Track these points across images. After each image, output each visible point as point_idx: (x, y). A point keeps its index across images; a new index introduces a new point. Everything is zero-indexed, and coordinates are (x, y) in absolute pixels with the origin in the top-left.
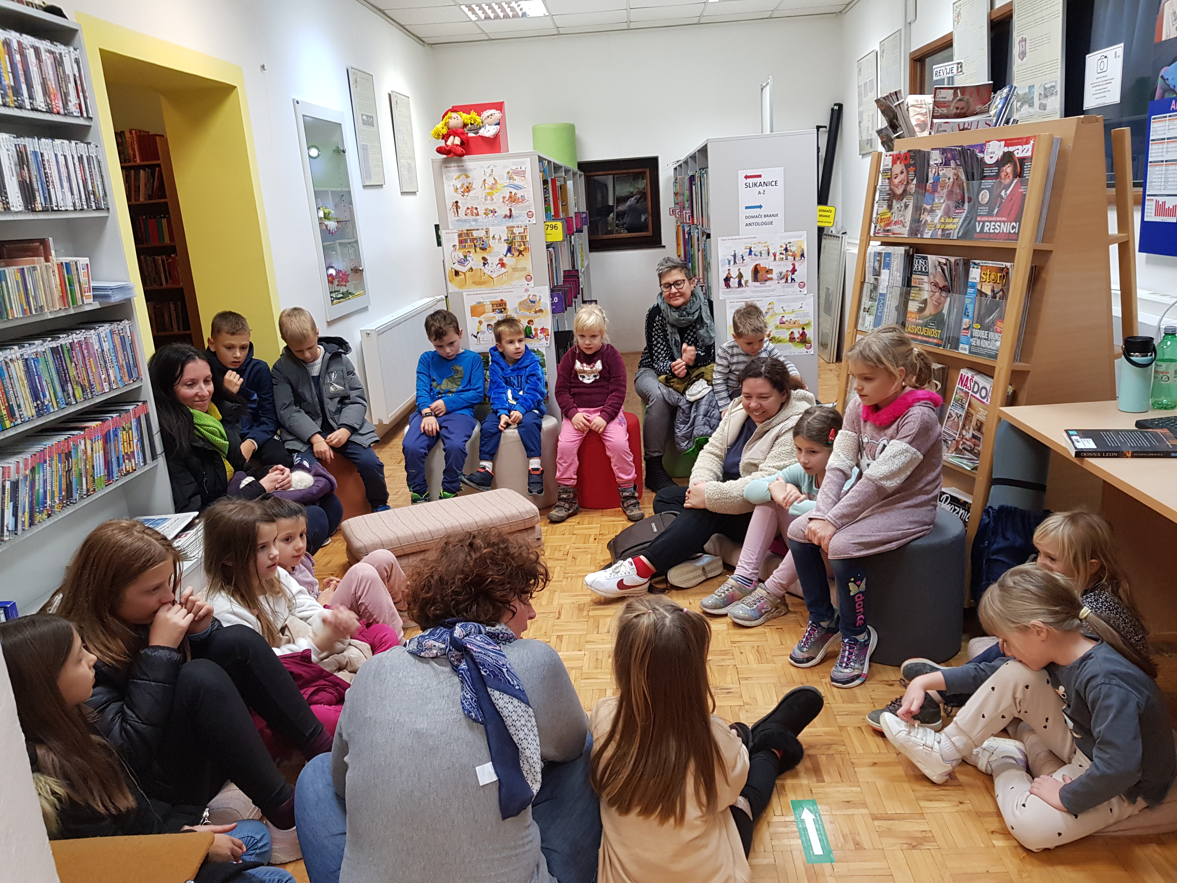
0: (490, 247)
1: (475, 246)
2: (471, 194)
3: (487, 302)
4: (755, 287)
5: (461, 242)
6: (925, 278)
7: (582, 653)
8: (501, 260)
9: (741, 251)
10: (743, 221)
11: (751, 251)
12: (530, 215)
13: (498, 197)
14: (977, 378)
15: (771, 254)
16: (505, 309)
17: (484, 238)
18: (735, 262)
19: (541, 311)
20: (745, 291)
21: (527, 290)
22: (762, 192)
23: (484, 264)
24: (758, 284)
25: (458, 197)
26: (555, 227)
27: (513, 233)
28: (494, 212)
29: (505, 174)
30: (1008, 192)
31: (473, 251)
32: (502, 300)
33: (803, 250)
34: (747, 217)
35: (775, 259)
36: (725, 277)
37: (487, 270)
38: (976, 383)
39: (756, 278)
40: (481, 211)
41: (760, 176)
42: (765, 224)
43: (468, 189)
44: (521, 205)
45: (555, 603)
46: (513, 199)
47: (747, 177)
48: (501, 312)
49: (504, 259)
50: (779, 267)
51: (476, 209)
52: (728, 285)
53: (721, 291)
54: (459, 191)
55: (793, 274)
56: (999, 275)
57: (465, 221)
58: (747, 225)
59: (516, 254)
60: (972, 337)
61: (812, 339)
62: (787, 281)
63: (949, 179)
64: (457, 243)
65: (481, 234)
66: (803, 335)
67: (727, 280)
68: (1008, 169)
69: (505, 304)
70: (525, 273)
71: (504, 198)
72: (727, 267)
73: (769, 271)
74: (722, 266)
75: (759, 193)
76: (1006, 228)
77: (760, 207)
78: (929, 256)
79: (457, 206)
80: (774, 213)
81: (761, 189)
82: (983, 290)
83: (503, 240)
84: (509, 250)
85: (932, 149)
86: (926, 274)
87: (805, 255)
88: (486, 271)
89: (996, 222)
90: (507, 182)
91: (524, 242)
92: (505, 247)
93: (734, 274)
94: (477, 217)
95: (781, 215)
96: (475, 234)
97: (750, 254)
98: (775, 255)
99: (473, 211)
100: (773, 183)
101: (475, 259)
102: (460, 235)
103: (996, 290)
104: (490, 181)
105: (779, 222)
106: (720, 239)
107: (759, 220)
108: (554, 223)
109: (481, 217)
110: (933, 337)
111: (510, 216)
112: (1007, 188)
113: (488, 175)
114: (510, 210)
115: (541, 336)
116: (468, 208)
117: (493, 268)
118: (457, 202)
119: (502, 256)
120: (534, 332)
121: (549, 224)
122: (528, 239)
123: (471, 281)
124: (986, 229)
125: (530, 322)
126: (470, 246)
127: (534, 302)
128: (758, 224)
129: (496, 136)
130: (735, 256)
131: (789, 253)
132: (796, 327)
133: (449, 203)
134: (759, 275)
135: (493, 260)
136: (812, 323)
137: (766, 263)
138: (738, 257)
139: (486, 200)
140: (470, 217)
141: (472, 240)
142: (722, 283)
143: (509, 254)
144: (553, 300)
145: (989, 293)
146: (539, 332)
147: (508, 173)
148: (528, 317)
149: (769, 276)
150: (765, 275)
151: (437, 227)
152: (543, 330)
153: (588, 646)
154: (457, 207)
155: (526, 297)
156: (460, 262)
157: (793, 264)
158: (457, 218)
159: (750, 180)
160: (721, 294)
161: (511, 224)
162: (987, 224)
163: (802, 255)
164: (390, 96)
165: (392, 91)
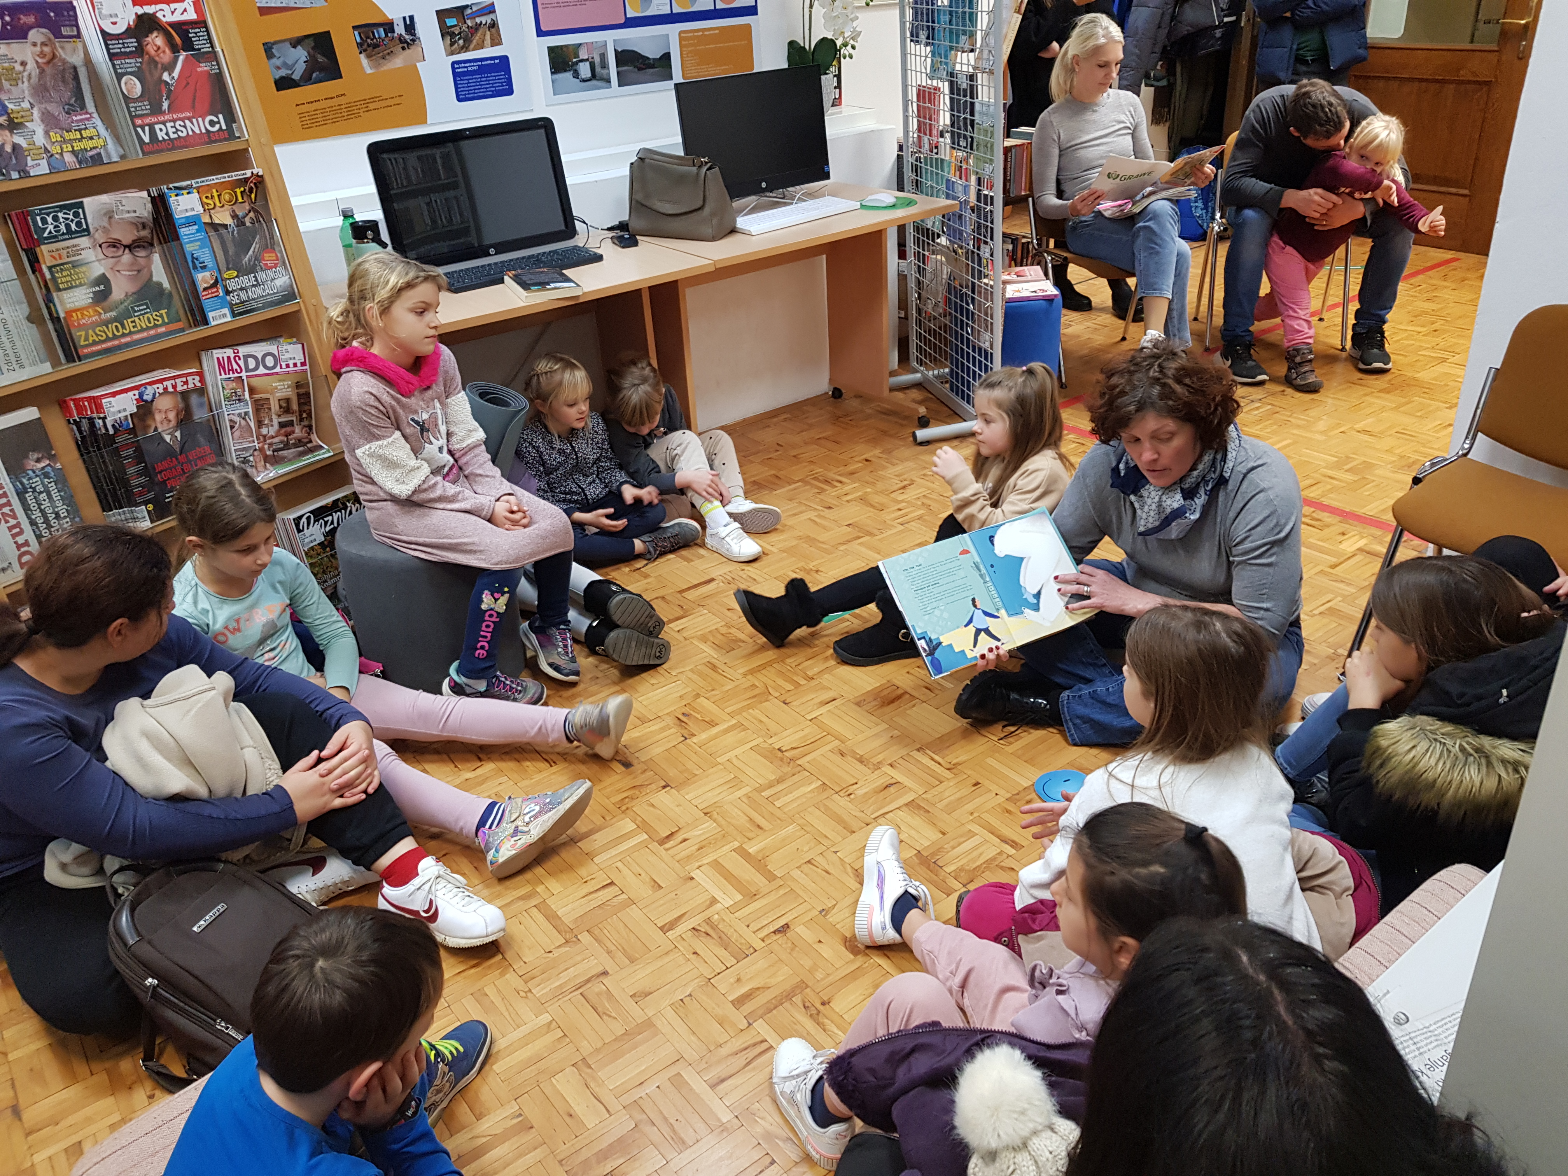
6: (84, 242)
30: (176, 74)
56: (238, 191)
60: (228, 293)
68: (156, 40)
78: (86, 201)
82: (217, 221)
89: (174, 121)
103: (240, 214)
112: (170, 68)
145: (229, 221)
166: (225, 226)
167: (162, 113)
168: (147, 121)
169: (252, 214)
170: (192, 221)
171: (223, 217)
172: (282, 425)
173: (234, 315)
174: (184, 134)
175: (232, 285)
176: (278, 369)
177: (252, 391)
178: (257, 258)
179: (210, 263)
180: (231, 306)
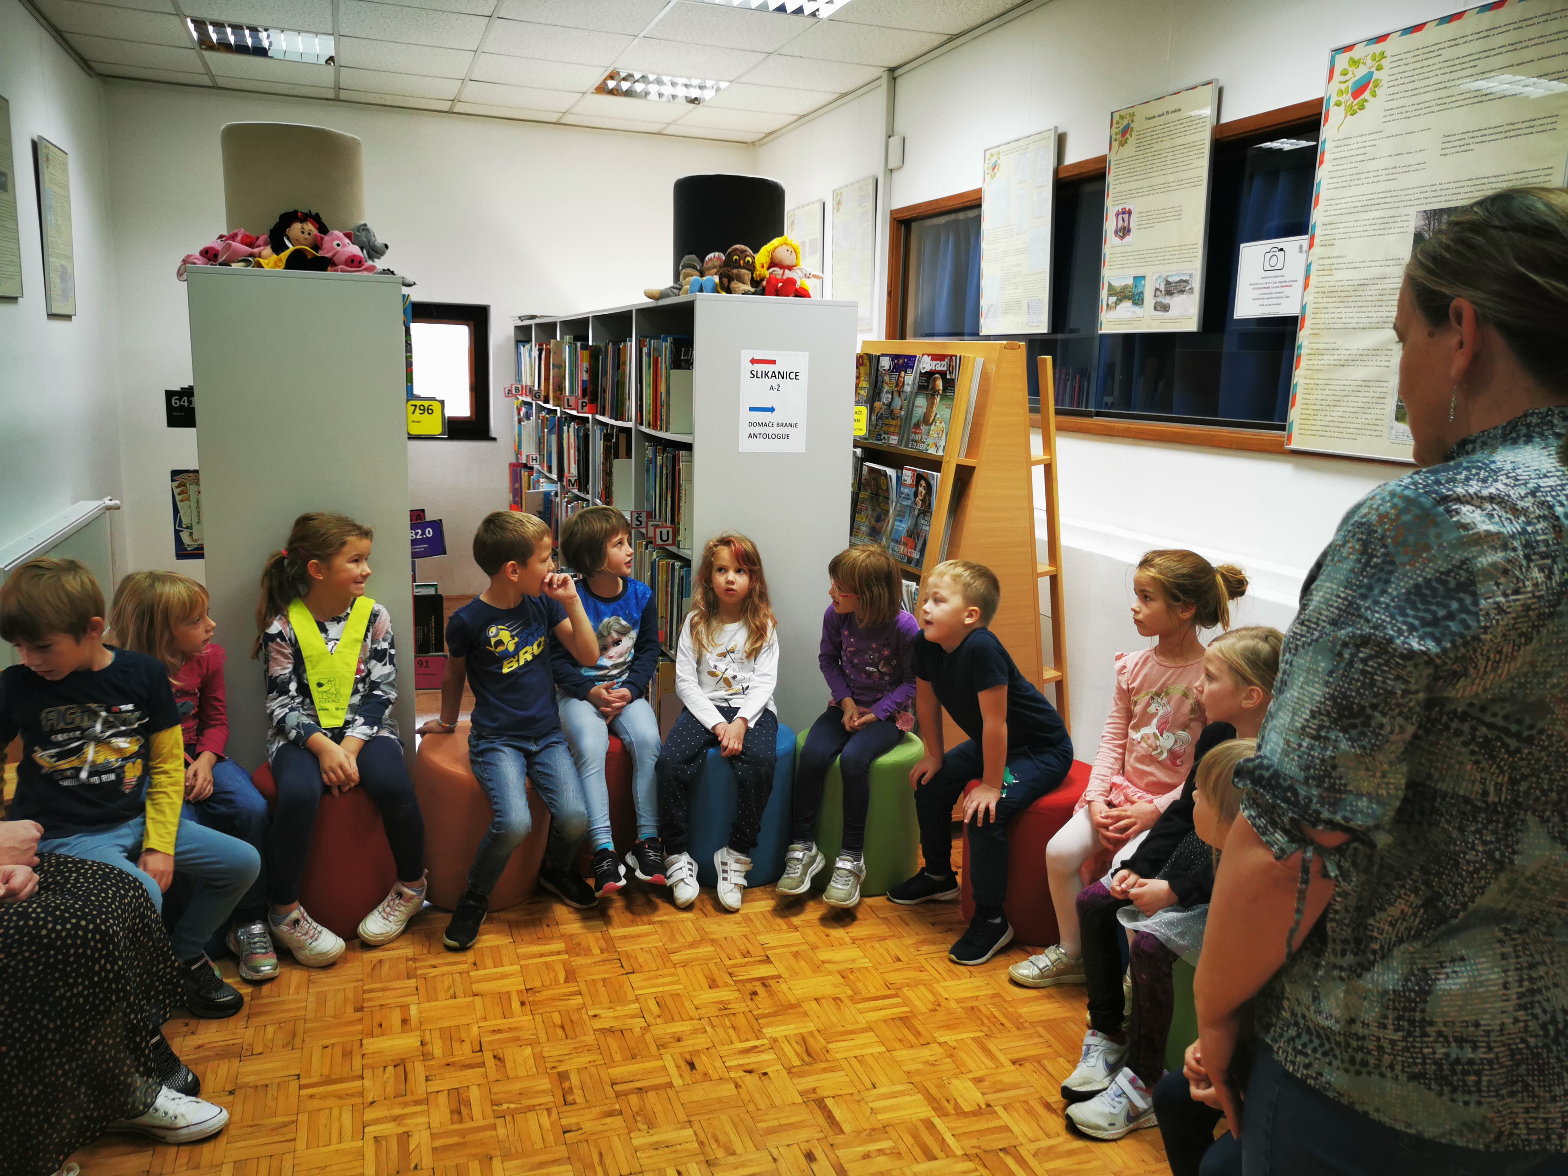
10: (745, 430)
22: (775, 386)
26: (428, 411)
34: (751, 424)
41: (773, 362)
42: (777, 436)
47: (753, 361)
58: (750, 436)
75: (772, 388)
77: (772, 410)
80: (792, 422)
81: (774, 382)
95: (802, 426)
100: (793, 376)
105: (799, 436)
107: (769, 431)
128: (768, 436)
164: (35, 145)
165: (40, 137)
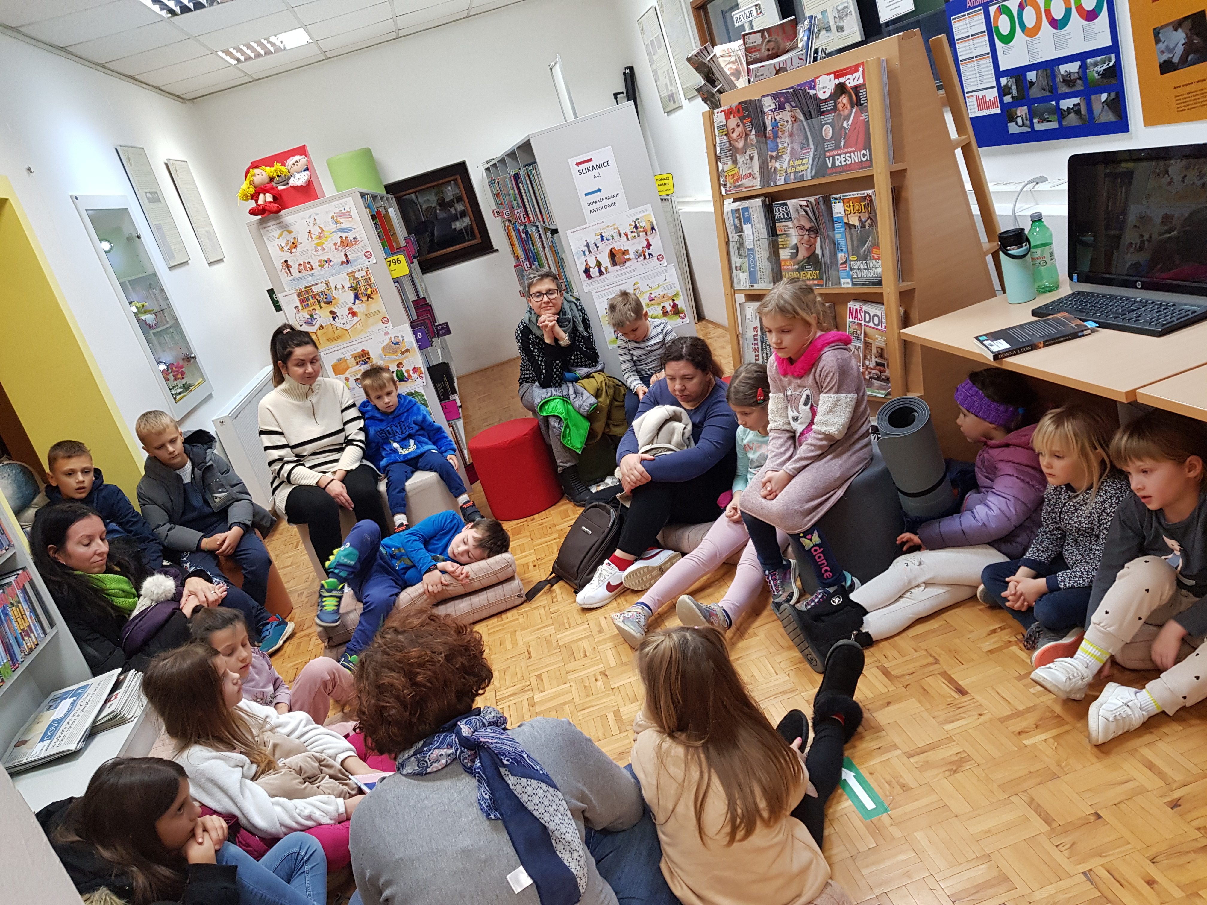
0: (335, 298)
1: (319, 302)
2: (299, 249)
3: (348, 356)
4: (616, 271)
5: (302, 302)
6: (790, 224)
7: (568, 685)
8: (350, 309)
9: (593, 239)
10: (586, 209)
11: (602, 237)
12: (367, 255)
13: (328, 245)
14: (866, 308)
15: (623, 235)
16: (369, 358)
17: (326, 291)
18: (590, 252)
19: (407, 351)
20: (607, 278)
21: (387, 334)
22: (597, 175)
23: (334, 318)
24: (618, 267)
25: (286, 256)
26: (398, 261)
27: (355, 278)
28: (328, 261)
29: (330, 219)
30: (850, 122)
31: (317, 307)
32: (363, 350)
33: (652, 224)
34: (589, 204)
35: (628, 239)
36: (584, 268)
37: (338, 323)
38: (866, 312)
39: (614, 263)
40: (315, 265)
41: (591, 160)
42: (608, 206)
43: (295, 245)
44: (355, 247)
45: (520, 643)
46: (345, 243)
47: (578, 164)
48: (366, 363)
49: (354, 307)
50: (634, 246)
51: (309, 263)
52: (589, 276)
53: (584, 284)
54: (286, 249)
55: (649, 249)
56: (863, 204)
57: (301, 278)
58: (591, 212)
59: (365, 299)
60: (851, 269)
61: (684, 308)
62: (645, 258)
63: (787, 122)
64: (298, 304)
65: (322, 287)
66: (675, 306)
67: (587, 271)
68: (844, 100)
69: (368, 354)
70: (380, 317)
71: (335, 244)
72: (583, 259)
73: (625, 252)
74: (578, 258)
75: (595, 177)
76: (857, 157)
77: (599, 190)
78: (788, 202)
79: (287, 265)
80: (615, 193)
81: (595, 172)
82: (851, 222)
83: (346, 288)
84: (356, 297)
85: (763, 97)
86: (790, 219)
87: (656, 228)
88: (338, 325)
89: (845, 153)
90: (334, 227)
91: (369, 285)
92: (351, 295)
93: (592, 263)
94: (313, 271)
95: (622, 193)
96: (315, 289)
97: (602, 239)
98: (626, 235)
99: (306, 266)
100: (606, 164)
101: (323, 316)
102: (299, 295)
103: (863, 219)
104: (316, 231)
105: (621, 201)
106: (568, 232)
107: (602, 204)
108: (395, 258)
109: (317, 270)
110: (813, 279)
111: (348, 261)
112: (847, 118)
113: (311, 225)
114: (346, 255)
115: (415, 376)
116: (300, 265)
117: (344, 320)
118: (286, 261)
119: (350, 305)
120: (406, 375)
121: (391, 259)
122: (373, 281)
123: (325, 339)
124: (837, 163)
125: (399, 365)
126: (314, 304)
127: (398, 344)
128: (602, 208)
129: (309, 183)
130: (588, 246)
131: (640, 229)
132: (665, 301)
133: (279, 265)
134: (617, 259)
135: (342, 312)
136: (680, 293)
137: (620, 244)
138: (592, 246)
139: (316, 251)
140: (304, 273)
141: (314, 297)
142: (583, 276)
143: (357, 302)
144: (416, 337)
145: (857, 223)
146: (411, 372)
147: (333, 217)
148: (396, 360)
149: (626, 257)
150: (622, 257)
151: (271, 292)
152: (415, 370)
153: (571, 677)
154: (288, 267)
155: (387, 341)
156: (307, 323)
157: (647, 240)
158: (291, 278)
159: (582, 167)
160: (584, 287)
161: (350, 270)
162: (836, 157)
163: (653, 228)
164: (166, 165)
165: (168, 160)
166: (855, 226)
167: (840, 148)
168: (833, 153)
169: (869, 221)
170: (839, 220)
171: (854, 220)
172: (878, 364)
173: (853, 284)
174: (848, 163)
175: (854, 265)
176: (879, 327)
177: (865, 335)
178: (869, 251)
179: (844, 249)
180: (852, 278)
